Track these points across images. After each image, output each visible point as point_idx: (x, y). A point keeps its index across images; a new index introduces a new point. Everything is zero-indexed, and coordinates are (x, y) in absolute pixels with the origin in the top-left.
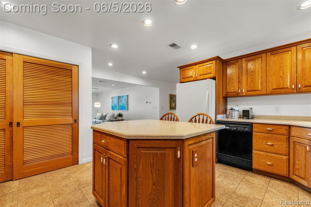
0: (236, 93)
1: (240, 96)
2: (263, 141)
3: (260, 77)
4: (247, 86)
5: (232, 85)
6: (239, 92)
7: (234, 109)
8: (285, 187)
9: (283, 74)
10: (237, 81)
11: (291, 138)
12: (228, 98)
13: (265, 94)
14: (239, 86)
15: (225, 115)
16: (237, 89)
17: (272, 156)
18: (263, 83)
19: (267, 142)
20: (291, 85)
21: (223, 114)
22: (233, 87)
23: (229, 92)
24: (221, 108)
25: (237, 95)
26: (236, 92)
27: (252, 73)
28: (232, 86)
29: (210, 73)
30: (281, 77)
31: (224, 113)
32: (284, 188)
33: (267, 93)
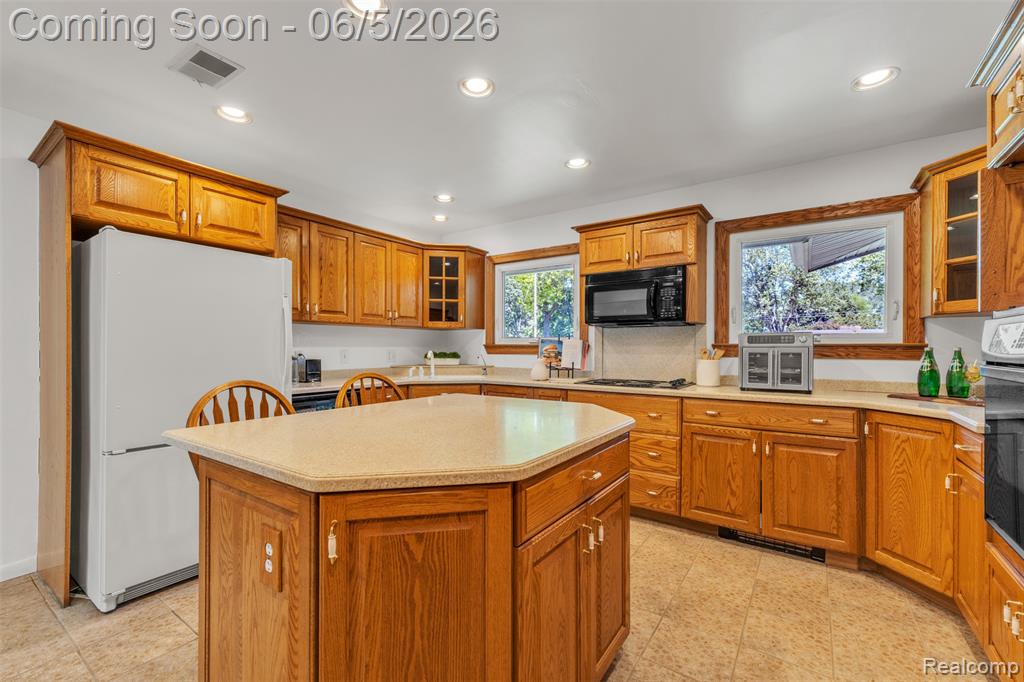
1: (306, 322)
3: (344, 282)
4: (321, 297)
6: (307, 310)
9: (377, 287)
10: (299, 280)
13: (352, 322)
16: (299, 300)
18: (350, 299)
25: (300, 318)
27: (331, 269)
29: (256, 235)
30: (374, 292)
33: (357, 321)
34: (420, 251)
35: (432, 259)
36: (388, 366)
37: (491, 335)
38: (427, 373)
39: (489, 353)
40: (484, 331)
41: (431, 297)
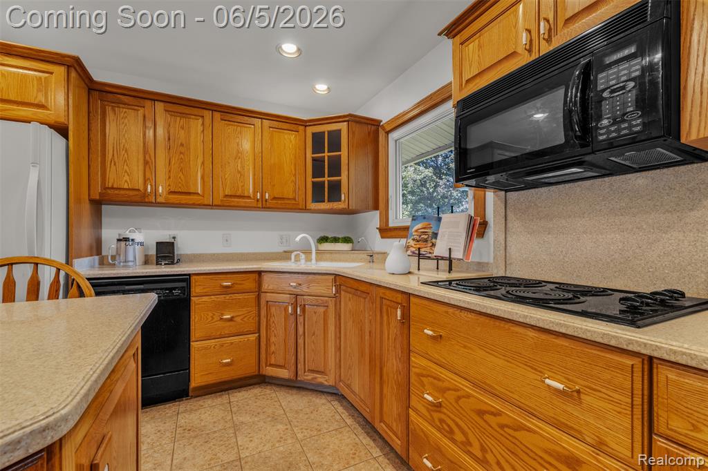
0: (137, 193)
1: (150, 204)
2: (214, 314)
3: (200, 161)
4: (169, 177)
5: (125, 167)
6: (149, 190)
7: (133, 240)
8: (256, 397)
9: (243, 167)
10: (141, 161)
11: (263, 295)
12: (103, 206)
13: (211, 204)
14: (148, 175)
15: (97, 258)
16: (141, 180)
17: (232, 343)
18: (206, 179)
19: (222, 314)
20: (255, 192)
21: (92, 255)
22: (127, 175)
23: (115, 186)
24: (85, 235)
25: (139, 200)
26: (138, 190)
27: (182, 149)
28: (126, 171)
30: (239, 172)
31: (94, 251)
32: (257, 400)
33: (215, 203)
34: (301, 128)
35: (314, 134)
36: (281, 251)
37: (385, 217)
38: (308, 260)
39: (382, 237)
40: (378, 212)
41: (313, 177)
